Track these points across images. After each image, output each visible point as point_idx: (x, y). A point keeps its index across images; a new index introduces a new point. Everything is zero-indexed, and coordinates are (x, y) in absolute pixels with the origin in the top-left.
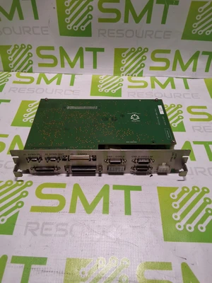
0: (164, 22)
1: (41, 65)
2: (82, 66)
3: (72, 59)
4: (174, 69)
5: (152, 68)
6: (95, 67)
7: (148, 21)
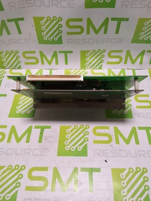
0: (117, 32)
1: (26, 63)
2: (57, 63)
3: (49, 59)
4: (126, 63)
5: (109, 63)
6: (66, 63)
7: (105, 32)
